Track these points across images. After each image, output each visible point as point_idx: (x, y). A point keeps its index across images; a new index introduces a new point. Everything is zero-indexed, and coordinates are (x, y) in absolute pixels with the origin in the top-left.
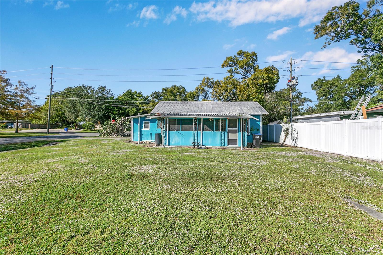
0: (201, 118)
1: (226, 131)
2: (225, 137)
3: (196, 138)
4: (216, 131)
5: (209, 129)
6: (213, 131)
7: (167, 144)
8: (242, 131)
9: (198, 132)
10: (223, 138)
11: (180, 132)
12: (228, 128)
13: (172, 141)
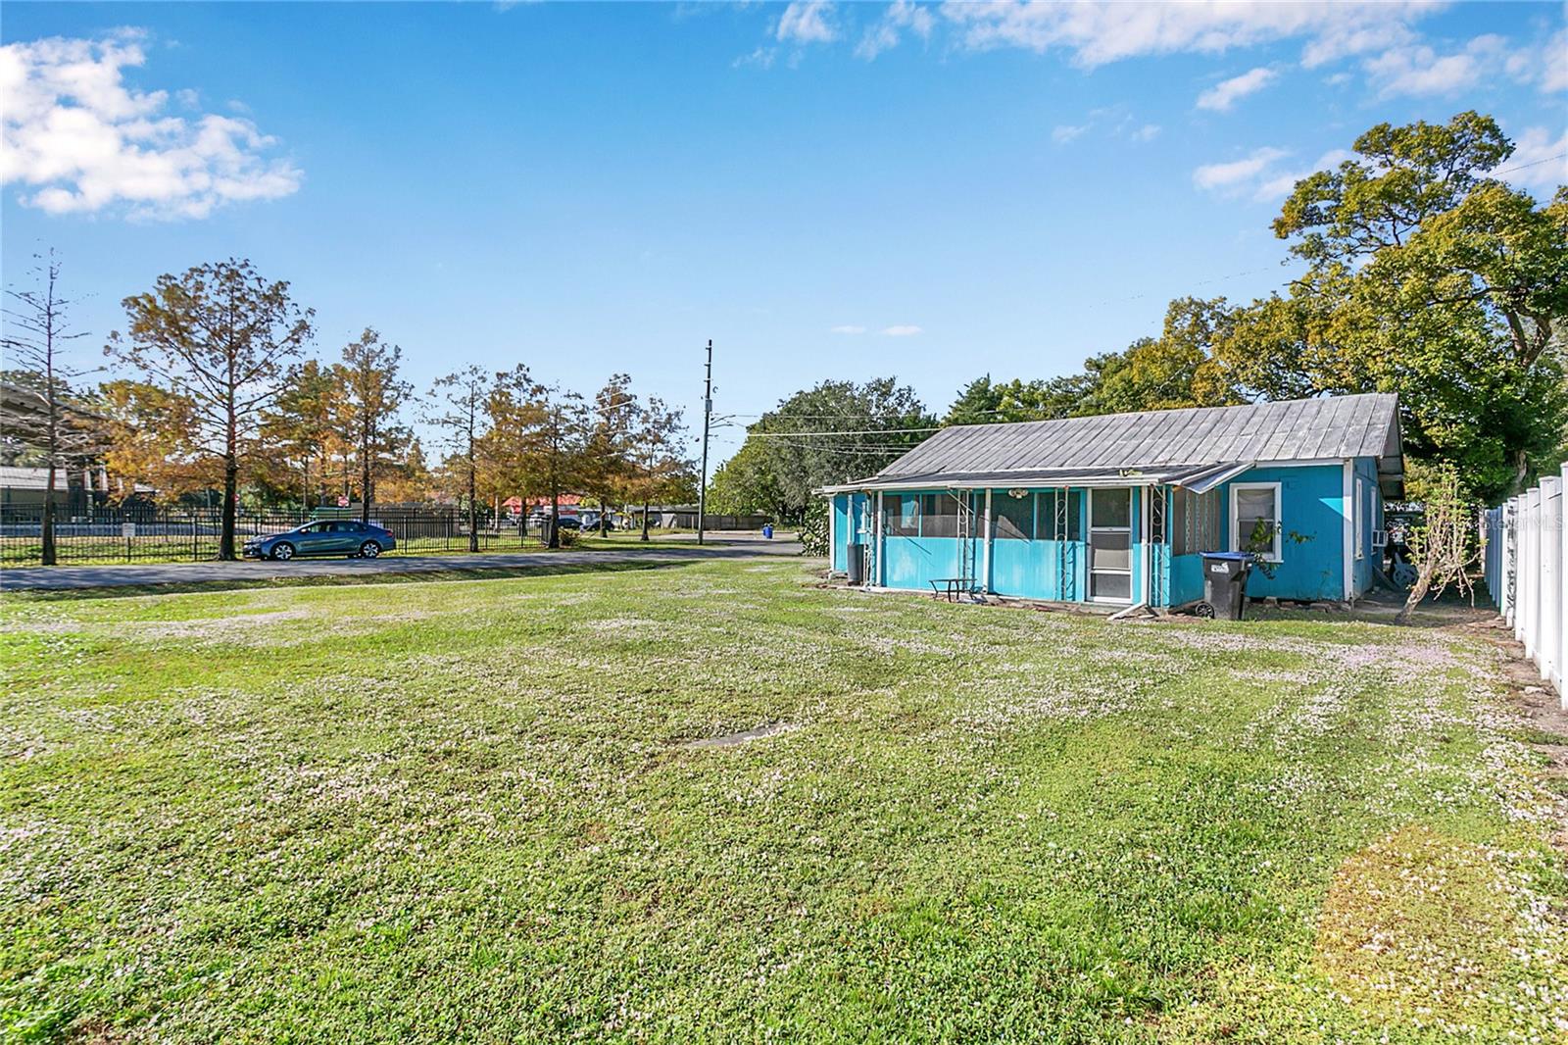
0: (985, 490)
1: (1078, 540)
2: (1074, 562)
3: (970, 563)
4: (1043, 538)
5: (1014, 530)
6: (1031, 538)
7: (878, 581)
8: (1144, 541)
9: (974, 543)
10: (1069, 568)
11: (918, 539)
12: (1088, 528)
13: (893, 571)
